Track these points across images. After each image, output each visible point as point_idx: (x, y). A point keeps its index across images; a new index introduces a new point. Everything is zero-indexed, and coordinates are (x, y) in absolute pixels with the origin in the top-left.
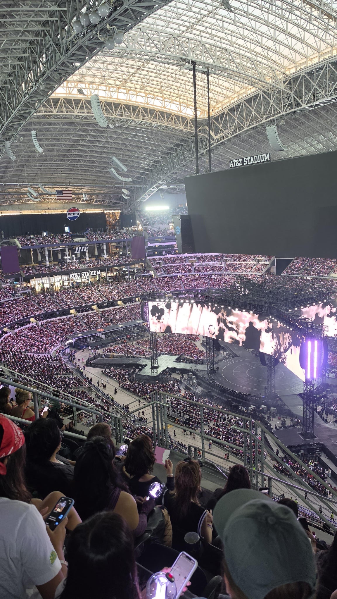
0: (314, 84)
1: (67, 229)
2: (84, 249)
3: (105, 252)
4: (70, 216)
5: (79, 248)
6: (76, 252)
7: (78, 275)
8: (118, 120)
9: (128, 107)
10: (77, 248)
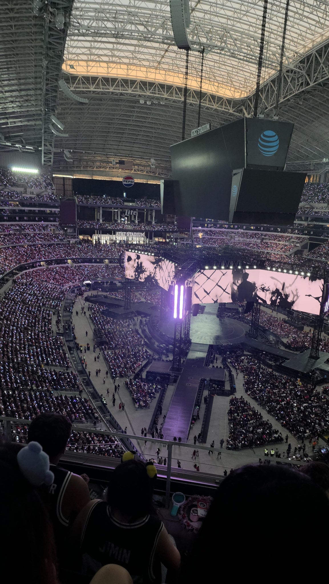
0: (321, 62)
1: (125, 194)
2: (133, 213)
3: (154, 218)
4: (125, 183)
5: (128, 211)
6: (126, 214)
7: (124, 234)
8: (153, 98)
9: (162, 86)
10: (127, 211)
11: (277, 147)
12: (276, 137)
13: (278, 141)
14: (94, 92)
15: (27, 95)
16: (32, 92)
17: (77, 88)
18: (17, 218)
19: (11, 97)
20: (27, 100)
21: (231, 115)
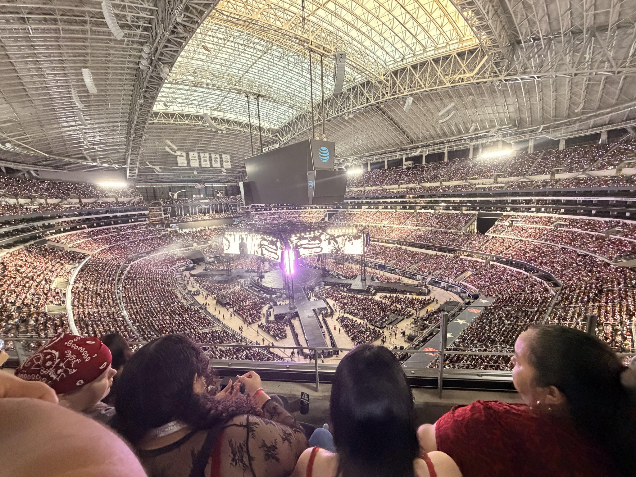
11: (328, 157)
12: (327, 151)
13: (328, 154)
14: (173, 124)
15: (113, 126)
16: (119, 124)
17: (159, 120)
18: (112, 223)
19: (99, 127)
20: (113, 130)
21: (271, 139)
